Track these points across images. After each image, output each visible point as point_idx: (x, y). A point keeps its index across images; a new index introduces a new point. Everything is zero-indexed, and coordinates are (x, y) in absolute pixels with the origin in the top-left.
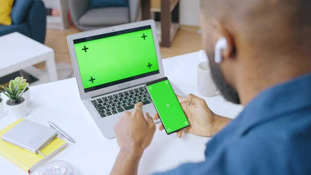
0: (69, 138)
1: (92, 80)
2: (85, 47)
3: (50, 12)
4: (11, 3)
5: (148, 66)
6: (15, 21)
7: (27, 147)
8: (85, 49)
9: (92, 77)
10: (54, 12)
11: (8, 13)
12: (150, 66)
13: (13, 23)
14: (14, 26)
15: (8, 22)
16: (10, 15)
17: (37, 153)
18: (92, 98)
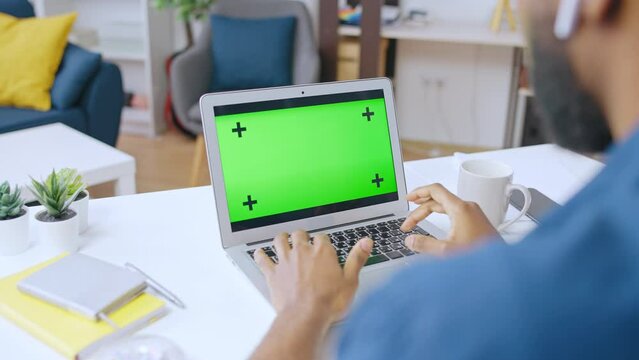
0: (173, 299)
1: (250, 203)
2: (238, 124)
3: (127, 100)
4: (55, 68)
5: (373, 181)
6: (60, 103)
7: (76, 305)
8: (239, 130)
9: (249, 197)
10: (136, 101)
11: (47, 86)
12: (378, 180)
13: (53, 107)
14: (55, 113)
15: (44, 105)
16: (50, 91)
17: (98, 319)
18: (248, 244)
